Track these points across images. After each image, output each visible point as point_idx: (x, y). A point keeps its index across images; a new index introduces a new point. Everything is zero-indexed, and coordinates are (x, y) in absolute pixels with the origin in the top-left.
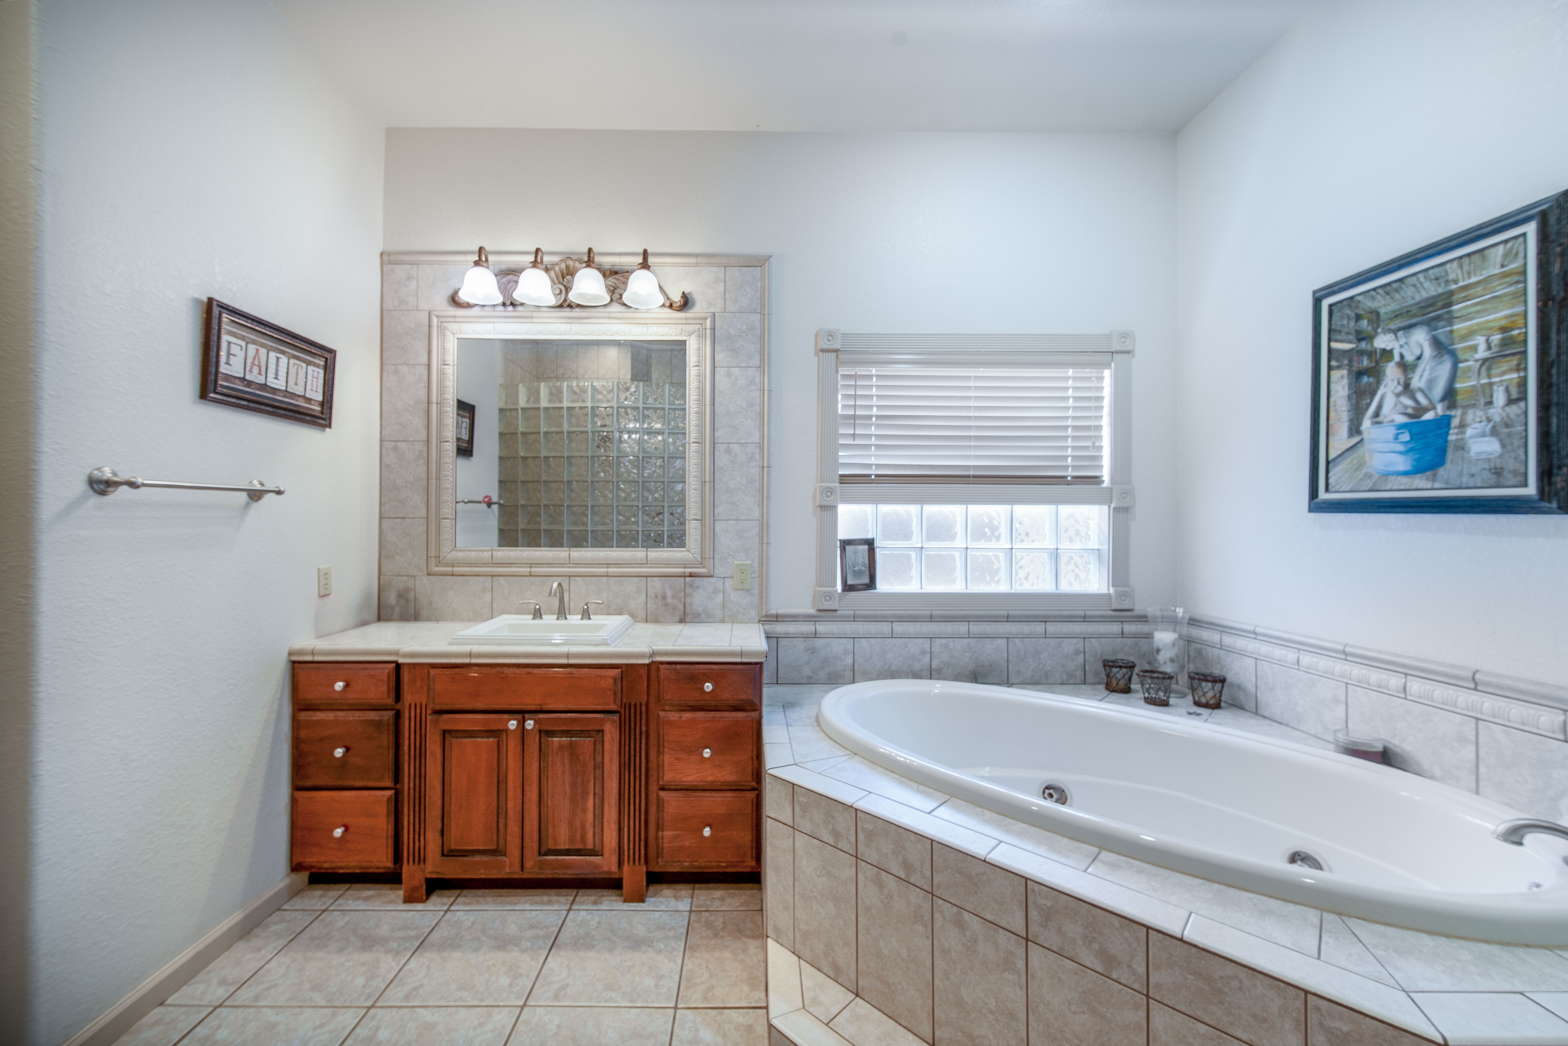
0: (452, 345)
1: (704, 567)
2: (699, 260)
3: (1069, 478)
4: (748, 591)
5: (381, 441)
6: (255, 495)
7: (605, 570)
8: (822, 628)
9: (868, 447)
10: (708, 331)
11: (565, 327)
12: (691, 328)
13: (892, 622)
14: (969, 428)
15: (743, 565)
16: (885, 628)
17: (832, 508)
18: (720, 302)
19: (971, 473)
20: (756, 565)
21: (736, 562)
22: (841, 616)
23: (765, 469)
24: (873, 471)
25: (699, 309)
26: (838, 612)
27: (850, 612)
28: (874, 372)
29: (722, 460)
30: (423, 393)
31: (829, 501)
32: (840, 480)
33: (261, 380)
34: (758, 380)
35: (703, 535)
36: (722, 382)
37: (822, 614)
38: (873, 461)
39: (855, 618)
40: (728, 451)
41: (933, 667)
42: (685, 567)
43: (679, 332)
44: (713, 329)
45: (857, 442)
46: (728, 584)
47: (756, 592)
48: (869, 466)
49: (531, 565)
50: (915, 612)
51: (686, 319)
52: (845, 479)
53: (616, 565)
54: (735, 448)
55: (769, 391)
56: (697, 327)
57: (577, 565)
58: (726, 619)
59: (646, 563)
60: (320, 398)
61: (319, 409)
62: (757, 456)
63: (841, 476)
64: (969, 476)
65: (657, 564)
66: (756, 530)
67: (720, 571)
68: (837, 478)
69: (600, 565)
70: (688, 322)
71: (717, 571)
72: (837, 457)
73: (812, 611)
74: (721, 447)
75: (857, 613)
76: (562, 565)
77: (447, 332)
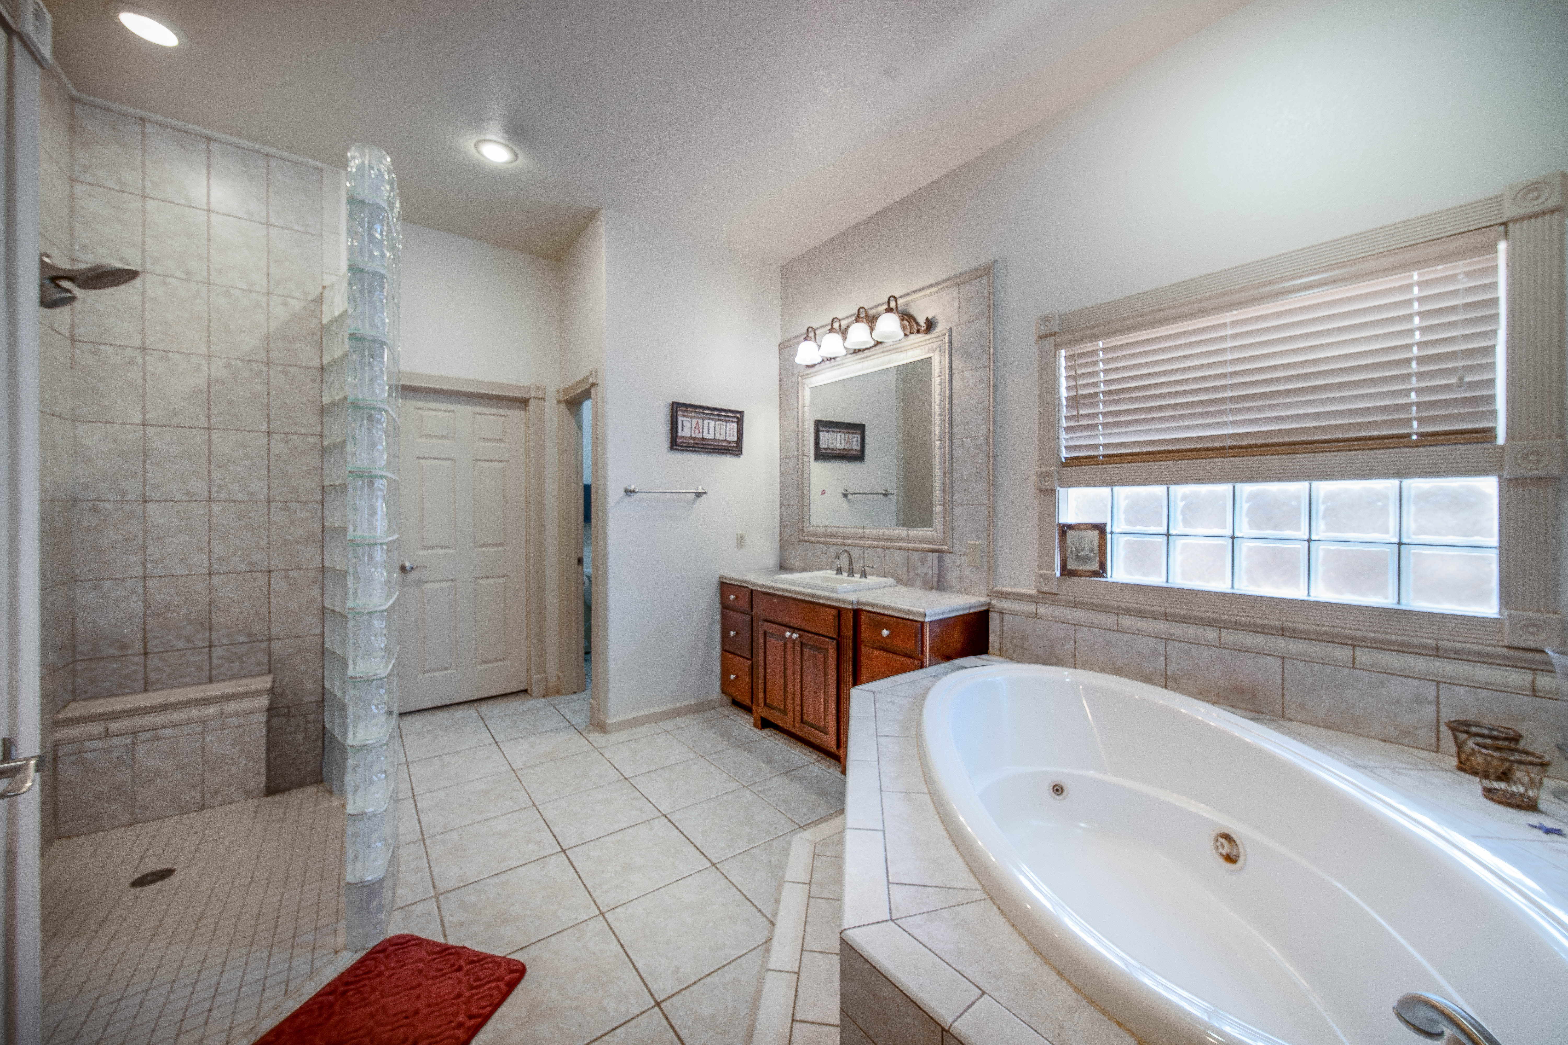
0: (807, 393)
1: (946, 545)
2: (940, 286)
3: (1414, 437)
4: (978, 567)
5: (781, 458)
6: (699, 495)
7: (883, 543)
8: (1042, 610)
9: (1094, 427)
10: (947, 345)
11: (859, 366)
12: (935, 345)
13: (1118, 614)
14: (1224, 387)
15: (973, 544)
16: (1109, 620)
17: (1053, 494)
18: (956, 317)
19: (1228, 443)
20: (985, 545)
21: (969, 542)
22: (1060, 601)
23: (993, 458)
24: (1101, 451)
25: (940, 328)
26: (1058, 597)
27: (1070, 598)
28: (1101, 346)
29: (958, 453)
30: (795, 426)
31: (1047, 485)
32: (1063, 464)
33: (700, 436)
34: (985, 378)
35: (945, 517)
36: (958, 386)
37: (1042, 596)
38: (1101, 440)
39: (1076, 604)
40: (962, 445)
41: (1169, 673)
42: (932, 544)
43: (926, 351)
44: (950, 342)
45: (1082, 423)
46: (964, 560)
47: (985, 569)
48: (1095, 447)
49: (844, 537)
50: (1145, 607)
51: (931, 339)
52: (1068, 463)
53: (890, 540)
54: (967, 441)
55: (995, 386)
56: (939, 343)
57: (868, 539)
58: (962, 590)
59: (907, 539)
60: (735, 439)
61: (735, 445)
62: (985, 447)
63: (1064, 460)
64: (1224, 448)
65: (914, 540)
66: (986, 514)
67: (957, 549)
68: (1060, 462)
69: (880, 539)
70: (934, 340)
71: (955, 549)
72: (1058, 441)
73: (1033, 592)
74: (957, 442)
75: (1078, 599)
76: (859, 538)
77: (805, 385)
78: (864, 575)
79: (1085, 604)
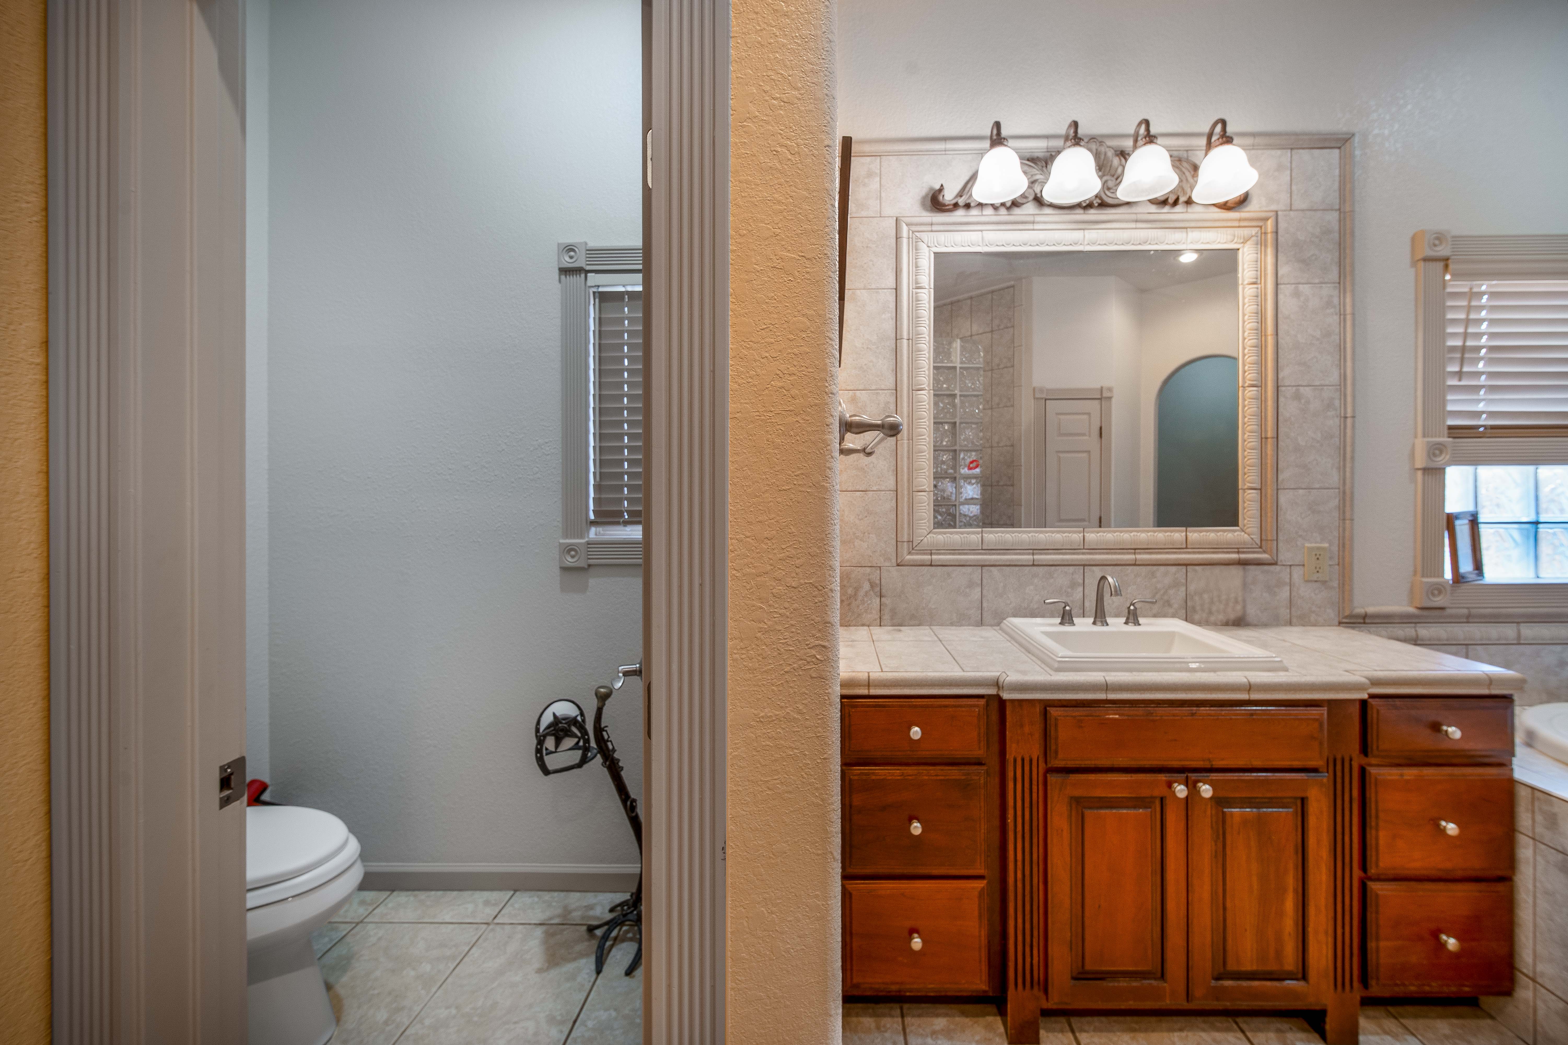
0: (927, 264)
1: (1265, 552)
2: (1258, 140)
4: (1324, 582)
7: (1133, 557)
8: (1423, 632)
9: (1478, 388)
10: (1269, 236)
11: (1077, 235)
12: (1247, 232)
13: (1517, 623)
15: (1318, 548)
16: (1509, 631)
17: (1441, 471)
18: (1284, 197)
20: (1335, 549)
21: (1307, 545)
22: (1451, 616)
23: (1348, 420)
24: (1483, 421)
25: (1257, 207)
26: (1448, 611)
27: (1463, 610)
28: (1484, 288)
29: (1289, 409)
31: (1436, 463)
32: (1449, 433)
34: (1336, 301)
35: (1262, 509)
36: (1288, 304)
37: (1425, 613)
38: (1481, 407)
39: (1469, 619)
40: (1297, 397)
42: (1238, 552)
43: (1230, 238)
44: (1276, 233)
45: (1466, 382)
46: (1297, 573)
47: (1335, 584)
48: (1478, 414)
49: (1034, 551)
51: (1240, 220)
52: (1455, 431)
53: (1147, 550)
54: (1307, 392)
55: (1352, 315)
56: (1254, 231)
57: (1093, 550)
58: (1294, 620)
59: (1186, 546)
62: (1337, 403)
63: (1451, 428)
65: (1200, 548)
66: (1336, 502)
67: (1285, 556)
68: (1446, 431)
69: (1123, 550)
70: (1242, 224)
71: (1281, 557)
72: (1444, 402)
73: (1411, 610)
74: (1287, 392)
75: (1473, 611)
76: (1074, 550)
77: (923, 246)
78: (1132, 617)
79: (1484, 616)
